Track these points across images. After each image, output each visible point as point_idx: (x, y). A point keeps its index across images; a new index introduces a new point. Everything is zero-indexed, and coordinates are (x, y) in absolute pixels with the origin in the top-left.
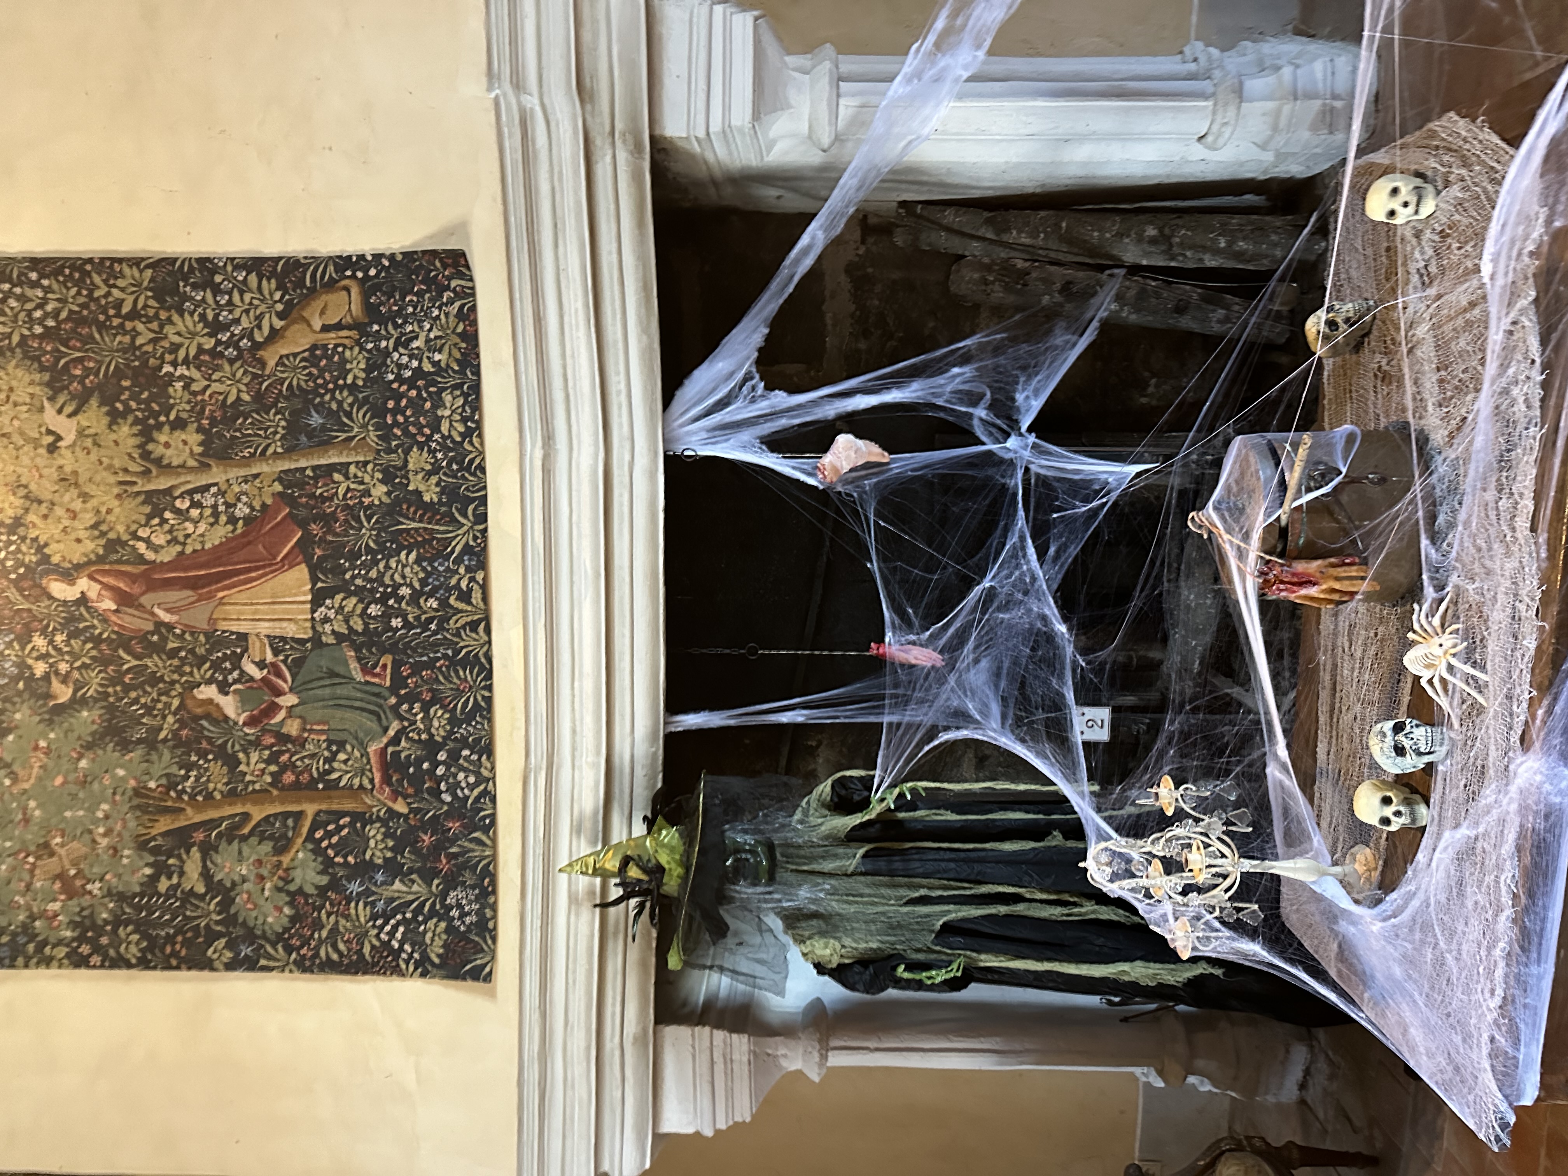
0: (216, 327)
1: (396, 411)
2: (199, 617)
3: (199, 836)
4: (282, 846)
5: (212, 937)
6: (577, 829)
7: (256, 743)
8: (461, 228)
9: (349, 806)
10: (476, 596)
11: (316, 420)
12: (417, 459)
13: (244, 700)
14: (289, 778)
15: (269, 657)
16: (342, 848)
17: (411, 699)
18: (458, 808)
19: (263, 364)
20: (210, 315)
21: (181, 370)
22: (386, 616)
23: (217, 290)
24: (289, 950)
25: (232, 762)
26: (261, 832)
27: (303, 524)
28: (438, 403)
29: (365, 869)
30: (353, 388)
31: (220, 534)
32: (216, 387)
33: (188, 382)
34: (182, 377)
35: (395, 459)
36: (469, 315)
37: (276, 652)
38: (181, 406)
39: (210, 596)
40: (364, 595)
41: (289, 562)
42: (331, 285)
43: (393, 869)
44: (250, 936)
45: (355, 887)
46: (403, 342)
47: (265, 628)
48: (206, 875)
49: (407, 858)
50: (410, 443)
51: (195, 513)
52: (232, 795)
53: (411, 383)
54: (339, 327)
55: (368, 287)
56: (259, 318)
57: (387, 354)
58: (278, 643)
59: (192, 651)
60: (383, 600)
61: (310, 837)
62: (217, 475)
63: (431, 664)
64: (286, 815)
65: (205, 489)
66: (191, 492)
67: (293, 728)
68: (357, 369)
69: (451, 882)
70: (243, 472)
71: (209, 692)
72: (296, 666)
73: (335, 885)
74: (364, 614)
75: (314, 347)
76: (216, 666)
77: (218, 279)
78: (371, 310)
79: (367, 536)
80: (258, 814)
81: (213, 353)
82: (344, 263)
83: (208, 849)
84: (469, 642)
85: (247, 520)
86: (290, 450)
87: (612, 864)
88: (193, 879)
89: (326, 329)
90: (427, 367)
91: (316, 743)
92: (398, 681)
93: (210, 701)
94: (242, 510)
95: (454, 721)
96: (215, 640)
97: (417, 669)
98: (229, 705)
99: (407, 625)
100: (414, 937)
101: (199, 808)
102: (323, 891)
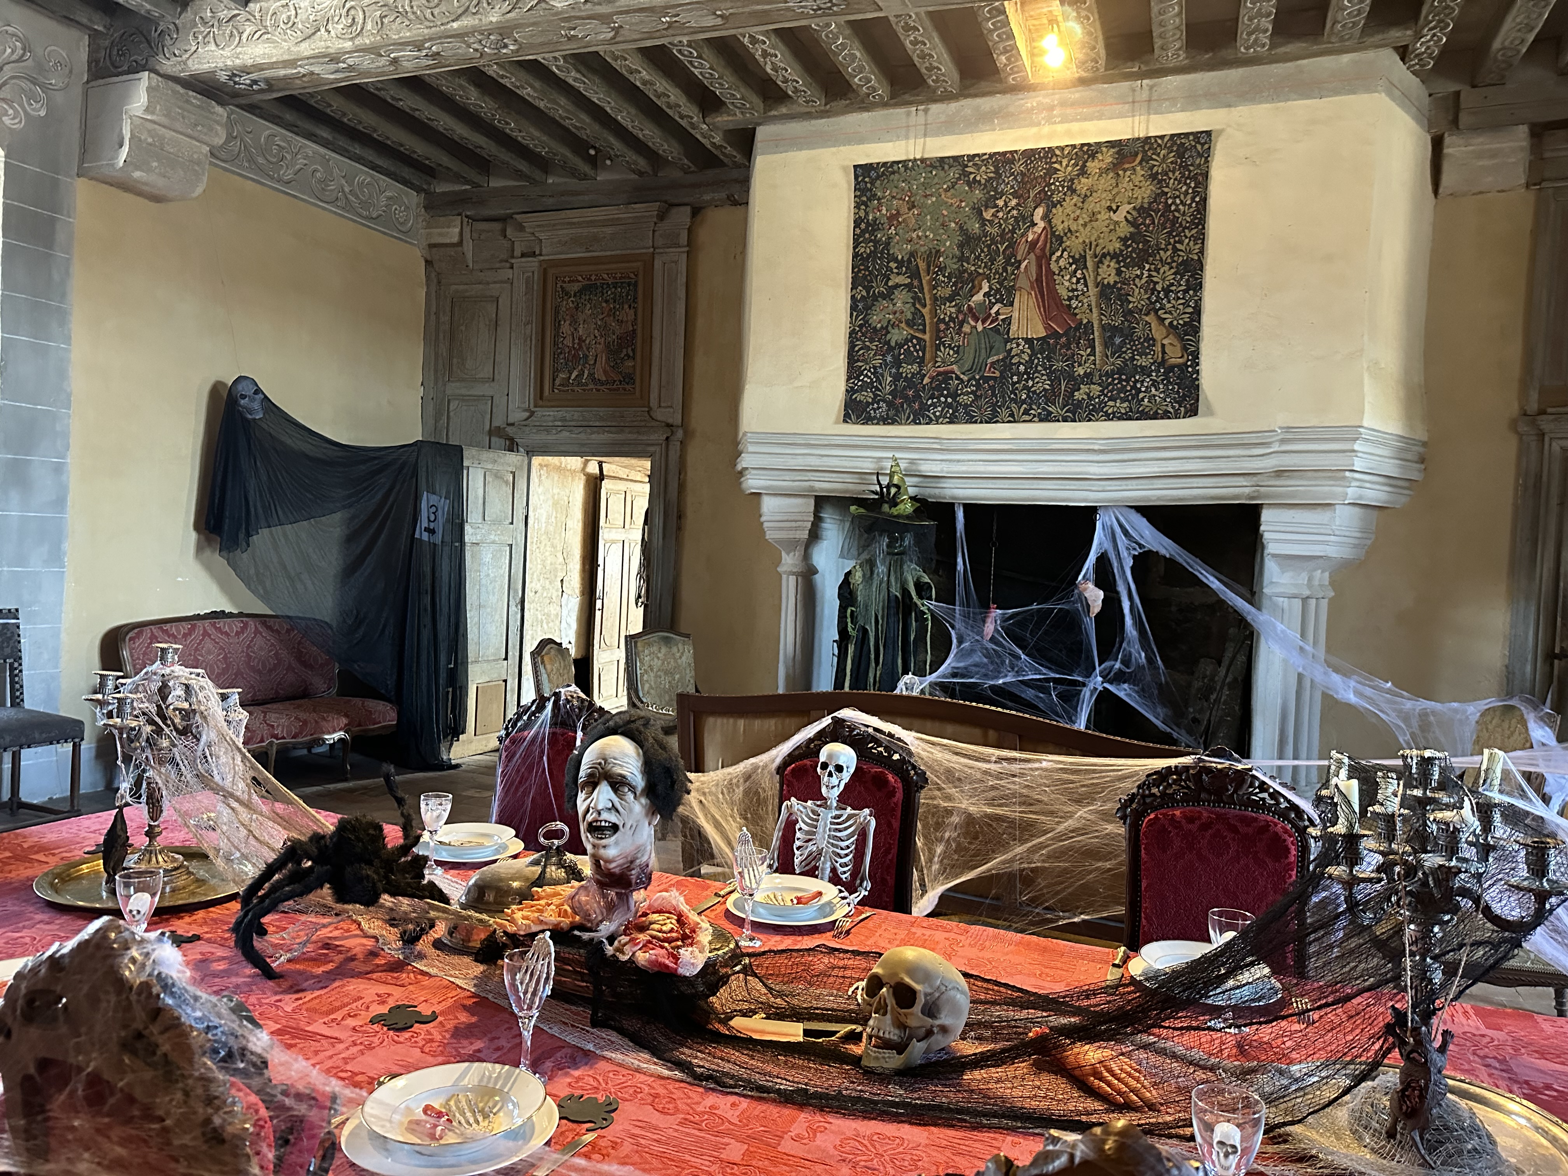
0: (1167, 291)
1: (1121, 380)
2: (1023, 282)
3: (916, 283)
4: (910, 324)
5: (868, 289)
6: (912, 461)
7: (959, 311)
8: (1210, 413)
9: (927, 356)
10: (1027, 418)
11: (1118, 340)
12: (1096, 389)
13: (981, 304)
14: (942, 326)
15: (1001, 317)
16: (907, 351)
17: (978, 386)
18: (924, 408)
19: (1146, 315)
20: (1173, 288)
21: (1146, 274)
22: (1019, 374)
23: (1185, 292)
24: (860, 326)
25: (951, 299)
26: (917, 313)
27: (1066, 334)
28: (1123, 401)
29: (897, 363)
30: (1133, 359)
31: (1064, 293)
32: (1137, 291)
33: (1140, 277)
34: (1142, 274)
35: (1096, 379)
36: (1166, 416)
37: (1003, 320)
38: (1127, 274)
39: (1032, 288)
40: (1029, 364)
41: (1047, 327)
42: (1185, 348)
43: (897, 377)
44: (868, 308)
45: (889, 358)
46: (1155, 384)
47: (1015, 315)
48: (897, 286)
49: (902, 383)
50: (1104, 386)
51: (1074, 280)
52: (935, 299)
53: (1134, 387)
54: (1164, 352)
55: (1183, 367)
56: (1170, 313)
57: (1149, 376)
58: (1008, 321)
59: (1005, 279)
60: (1026, 372)
61: (913, 337)
62: (1093, 291)
63: (994, 395)
64: (924, 325)
65: (1086, 285)
66: (1084, 278)
67: (966, 329)
68: (1142, 361)
69: (890, 404)
70: (1093, 304)
71: (986, 288)
72: (996, 330)
73: (891, 349)
74: (1020, 363)
75: (1154, 340)
76: (998, 291)
77: (1191, 292)
78: (1171, 368)
79: (1058, 365)
80: (925, 311)
81: (1154, 289)
82: (1196, 355)
83: (910, 287)
84: (1005, 413)
85: (1070, 306)
86: (1103, 327)
87: (896, 480)
88: (895, 280)
89: (1163, 346)
90: (1141, 395)
91: (958, 340)
92: (986, 379)
93: (981, 288)
94: (1074, 303)
95: (966, 406)
96: (1011, 290)
97: (992, 388)
98: (979, 297)
99: (1014, 384)
100: (865, 387)
101: (930, 282)
102: (888, 343)
